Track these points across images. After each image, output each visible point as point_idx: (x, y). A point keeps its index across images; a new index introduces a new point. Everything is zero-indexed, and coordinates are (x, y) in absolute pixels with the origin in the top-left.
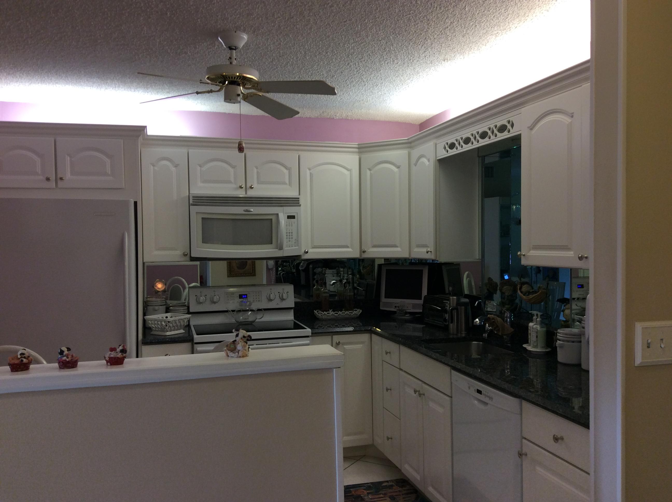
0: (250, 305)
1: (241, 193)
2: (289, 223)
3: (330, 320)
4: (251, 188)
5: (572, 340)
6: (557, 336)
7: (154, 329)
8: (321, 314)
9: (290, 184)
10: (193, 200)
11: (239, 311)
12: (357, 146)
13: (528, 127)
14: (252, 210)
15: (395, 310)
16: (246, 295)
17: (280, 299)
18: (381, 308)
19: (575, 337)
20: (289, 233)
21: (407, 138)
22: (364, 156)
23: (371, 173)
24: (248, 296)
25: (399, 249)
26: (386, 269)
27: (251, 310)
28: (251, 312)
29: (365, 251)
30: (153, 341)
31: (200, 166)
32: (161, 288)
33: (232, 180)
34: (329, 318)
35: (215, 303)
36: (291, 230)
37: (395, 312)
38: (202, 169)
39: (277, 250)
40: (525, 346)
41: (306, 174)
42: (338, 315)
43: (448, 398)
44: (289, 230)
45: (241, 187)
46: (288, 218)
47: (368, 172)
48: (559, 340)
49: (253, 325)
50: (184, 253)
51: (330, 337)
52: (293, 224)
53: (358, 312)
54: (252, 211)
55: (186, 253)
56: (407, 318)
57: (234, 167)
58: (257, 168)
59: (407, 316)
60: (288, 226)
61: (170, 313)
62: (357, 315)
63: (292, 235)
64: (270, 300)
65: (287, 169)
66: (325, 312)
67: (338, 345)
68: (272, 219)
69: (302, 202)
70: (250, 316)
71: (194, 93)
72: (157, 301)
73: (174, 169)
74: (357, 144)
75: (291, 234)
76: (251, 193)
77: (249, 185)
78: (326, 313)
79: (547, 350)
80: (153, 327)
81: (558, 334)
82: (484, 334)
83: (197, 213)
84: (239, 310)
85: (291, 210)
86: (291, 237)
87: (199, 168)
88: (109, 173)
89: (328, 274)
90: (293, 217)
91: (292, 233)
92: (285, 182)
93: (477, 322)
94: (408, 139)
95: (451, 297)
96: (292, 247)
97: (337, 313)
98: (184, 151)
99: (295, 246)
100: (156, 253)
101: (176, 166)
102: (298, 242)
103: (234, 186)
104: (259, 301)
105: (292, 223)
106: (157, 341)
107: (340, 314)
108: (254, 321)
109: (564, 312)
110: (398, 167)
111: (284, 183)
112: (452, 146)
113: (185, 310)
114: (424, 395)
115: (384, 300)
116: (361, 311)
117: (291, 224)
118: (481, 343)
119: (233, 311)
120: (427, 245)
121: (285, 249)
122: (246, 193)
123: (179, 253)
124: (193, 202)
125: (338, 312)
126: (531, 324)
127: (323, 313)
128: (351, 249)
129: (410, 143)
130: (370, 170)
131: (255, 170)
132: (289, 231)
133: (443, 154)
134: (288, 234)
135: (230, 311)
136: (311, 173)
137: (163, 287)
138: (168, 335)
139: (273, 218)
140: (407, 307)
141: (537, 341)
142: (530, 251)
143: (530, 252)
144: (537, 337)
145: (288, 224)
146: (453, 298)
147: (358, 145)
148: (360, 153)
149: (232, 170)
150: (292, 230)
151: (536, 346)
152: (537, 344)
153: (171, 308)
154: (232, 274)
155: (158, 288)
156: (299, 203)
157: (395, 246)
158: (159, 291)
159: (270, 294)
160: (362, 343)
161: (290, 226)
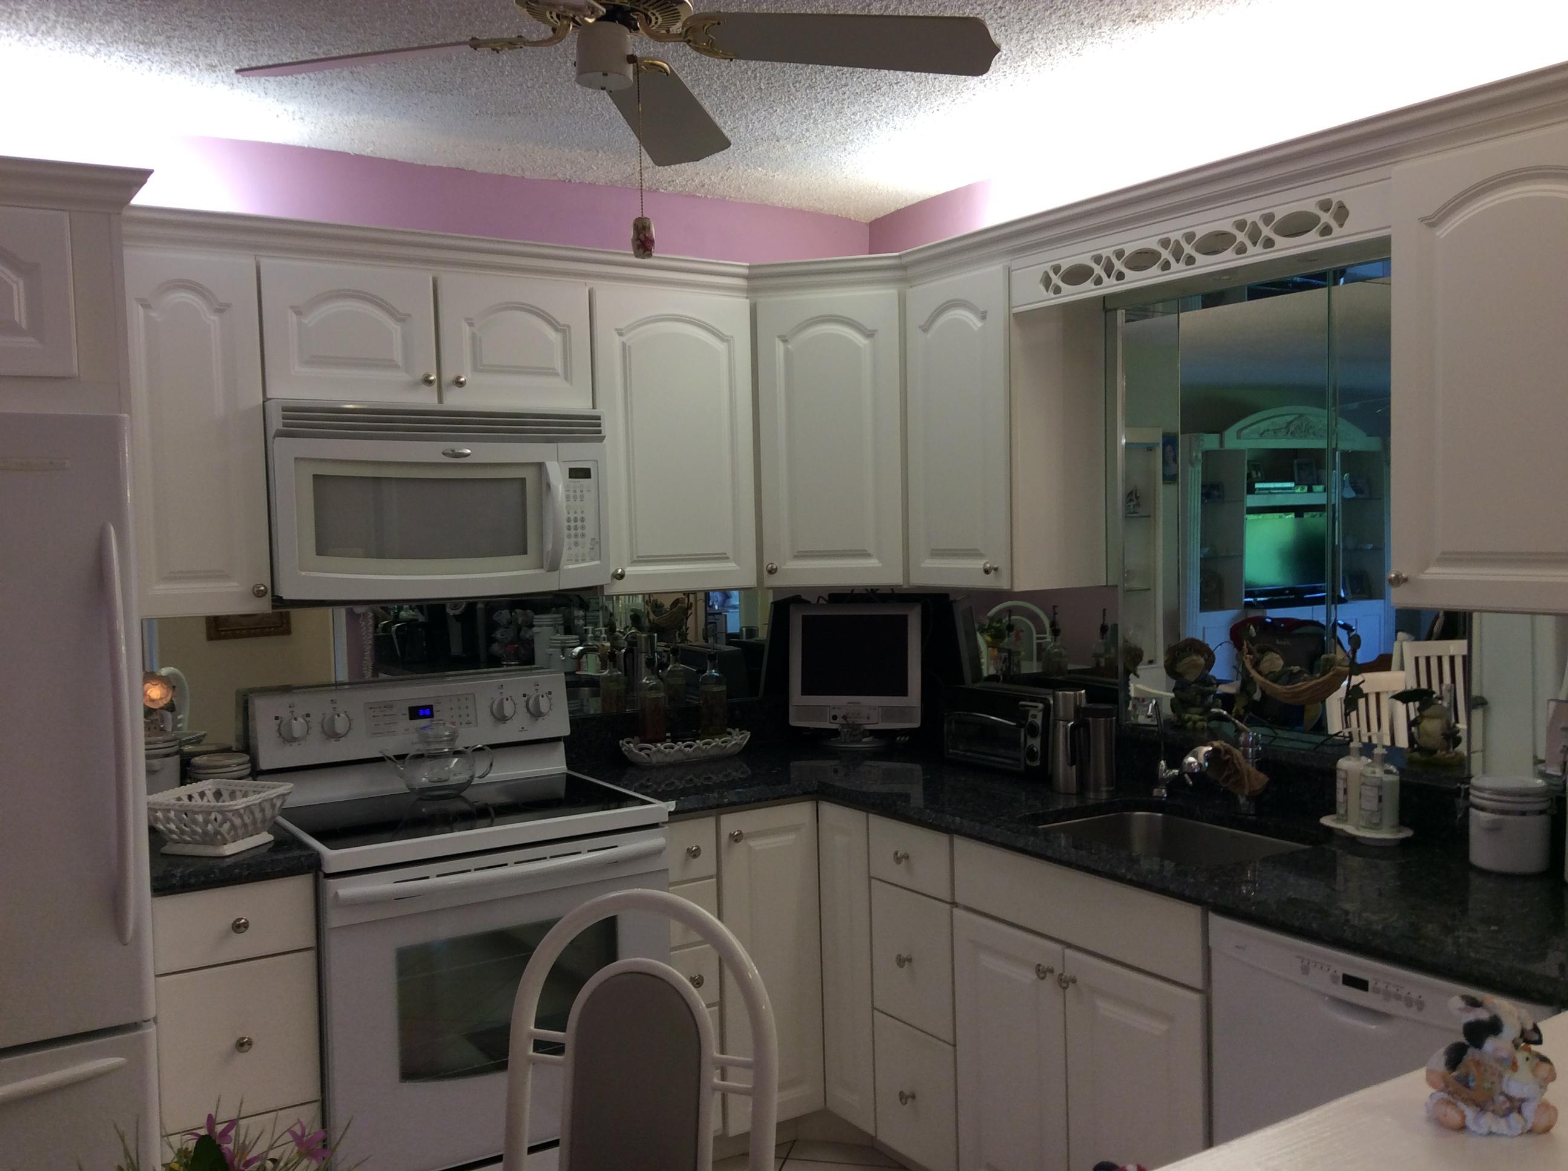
0: (453, 738)
1: (425, 399)
2: (575, 491)
3: (671, 765)
4: (459, 384)
5: (1520, 807)
6: (1471, 797)
7: (175, 836)
8: (648, 752)
9: (567, 375)
10: (283, 419)
11: (420, 757)
12: (745, 271)
13: (1422, 220)
14: (469, 451)
15: (834, 726)
16: (430, 707)
17: (528, 715)
18: (793, 722)
19: (1526, 799)
20: (576, 520)
21: (897, 254)
22: (766, 301)
23: (787, 353)
24: (435, 709)
25: (873, 562)
26: (803, 616)
27: (457, 753)
28: (456, 760)
29: (776, 570)
30: (192, 881)
31: (298, 312)
32: (161, 699)
33: (398, 357)
34: (668, 759)
35: (337, 737)
36: (579, 512)
37: (835, 733)
38: (305, 321)
39: (542, 571)
40: (1326, 821)
41: (610, 345)
42: (693, 751)
43: (1195, 997)
44: (575, 513)
45: (427, 381)
46: (570, 477)
47: (780, 347)
48: (1482, 809)
49: (461, 796)
50: (255, 589)
51: (711, 821)
52: (585, 493)
53: (738, 739)
54: (467, 455)
55: (262, 588)
56: (866, 746)
57: (401, 318)
58: (471, 325)
59: (866, 743)
60: (572, 499)
61: (211, 781)
62: (740, 745)
63: (583, 527)
64: (501, 718)
65: (556, 330)
66: (659, 745)
67: (736, 841)
68: (523, 480)
69: (606, 428)
70: (454, 770)
71: (464, 43)
72: (155, 743)
73: (213, 319)
74: (748, 264)
75: (579, 523)
76: (455, 401)
77: (448, 376)
78: (662, 748)
79: (1401, 835)
80: (171, 832)
81: (1472, 791)
82: (1155, 790)
83: (296, 459)
84: (420, 753)
85: (579, 453)
86: (579, 531)
87: (294, 316)
88: (24, 325)
89: (539, 626)
90: (585, 473)
91: (583, 520)
92: (554, 369)
93: (1190, 764)
94: (900, 257)
95: (1061, 693)
96: (583, 561)
97: (690, 746)
98: (244, 262)
99: (593, 560)
100: (162, 588)
101: (221, 309)
102: (598, 548)
103: (402, 376)
104: (468, 723)
105: (582, 491)
106: (202, 878)
107: (698, 748)
108: (468, 784)
109: (1421, 726)
110: (869, 334)
111: (551, 372)
112: (1078, 275)
113: (245, 766)
114: (1074, 981)
115: (797, 698)
116: (748, 734)
117: (578, 494)
118: (1160, 815)
119: (401, 757)
120: (977, 550)
121: (565, 567)
122: (440, 400)
123: (233, 586)
124: (285, 425)
125: (694, 741)
126: (1344, 763)
127: (654, 749)
128: (734, 564)
129: (903, 267)
130: (785, 341)
131: (466, 330)
132: (575, 515)
133: (1041, 298)
134: (572, 524)
135: (390, 758)
136: (624, 345)
137: (167, 696)
138: (228, 853)
139: (529, 475)
140: (868, 718)
141: (1380, 810)
142: (1427, 566)
143: (1426, 571)
144: (1380, 799)
145: (572, 494)
146: (1066, 695)
147: (749, 267)
148: (750, 291)
149: (395, 328)
150: (582, 512)
151: (1376, 825)
152: (1381, 819)
153: (197, 758)
154: (222, 631)
155: (153, 701)
156: (600, 432)
157: (864, 554)
158: (155, 710)
159: (502, 700)
160: (795, 828)
161: (579, 499)
